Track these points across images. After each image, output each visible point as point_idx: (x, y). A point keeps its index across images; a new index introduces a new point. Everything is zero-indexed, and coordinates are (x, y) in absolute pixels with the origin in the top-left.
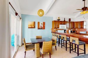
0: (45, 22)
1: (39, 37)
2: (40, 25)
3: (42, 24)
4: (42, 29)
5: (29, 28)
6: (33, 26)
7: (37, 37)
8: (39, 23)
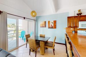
0: (56, 21)
1: (42, 35)
2: (50, 24)
3: (52, 23)
4: (52, 28)
5: (41, 27)
6: (44, 26)
7: (40, 35)
8: (49, 22)
